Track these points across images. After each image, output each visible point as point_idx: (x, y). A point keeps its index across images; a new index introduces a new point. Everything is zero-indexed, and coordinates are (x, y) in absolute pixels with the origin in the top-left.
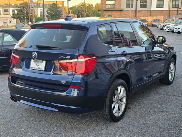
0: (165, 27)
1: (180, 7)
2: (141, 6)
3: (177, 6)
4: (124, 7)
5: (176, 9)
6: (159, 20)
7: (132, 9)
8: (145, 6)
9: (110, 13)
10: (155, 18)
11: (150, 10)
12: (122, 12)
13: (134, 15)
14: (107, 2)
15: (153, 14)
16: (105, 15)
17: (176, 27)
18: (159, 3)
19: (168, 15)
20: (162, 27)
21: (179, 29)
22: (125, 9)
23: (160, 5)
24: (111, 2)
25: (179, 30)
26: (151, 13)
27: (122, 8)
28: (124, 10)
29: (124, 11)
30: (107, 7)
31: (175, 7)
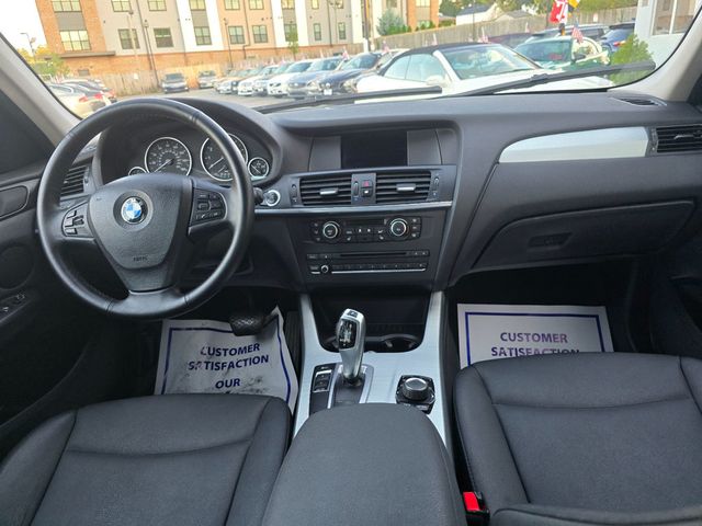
0: (237, 85)
1: (247, 43)
2: (160, 43)
3: (240, 39)
4: (114, 45)
5: (240, 47)
6: (212, 74)
7: (139, 52)
8: (169, 43)
9: (82, 64)
10: (201, 68)
11: (182, 51)
12: (115, 60)
13: (147, 65)
14: (64, 36)
15: (192, 60)
16: (67, 70)
17: (270, 82)
18: (199, 34)
19: (228, 61)
20: (229, 87)
21: (279, 85)
22: (120, 52)
23: (204, 39)
24: (74, 35)
25: (279, 88)
26: (186, 58)
27: (110, 49)
28: (118, 54)
29: (119, 57)
30: (68, 48)
31: (238, 43)
